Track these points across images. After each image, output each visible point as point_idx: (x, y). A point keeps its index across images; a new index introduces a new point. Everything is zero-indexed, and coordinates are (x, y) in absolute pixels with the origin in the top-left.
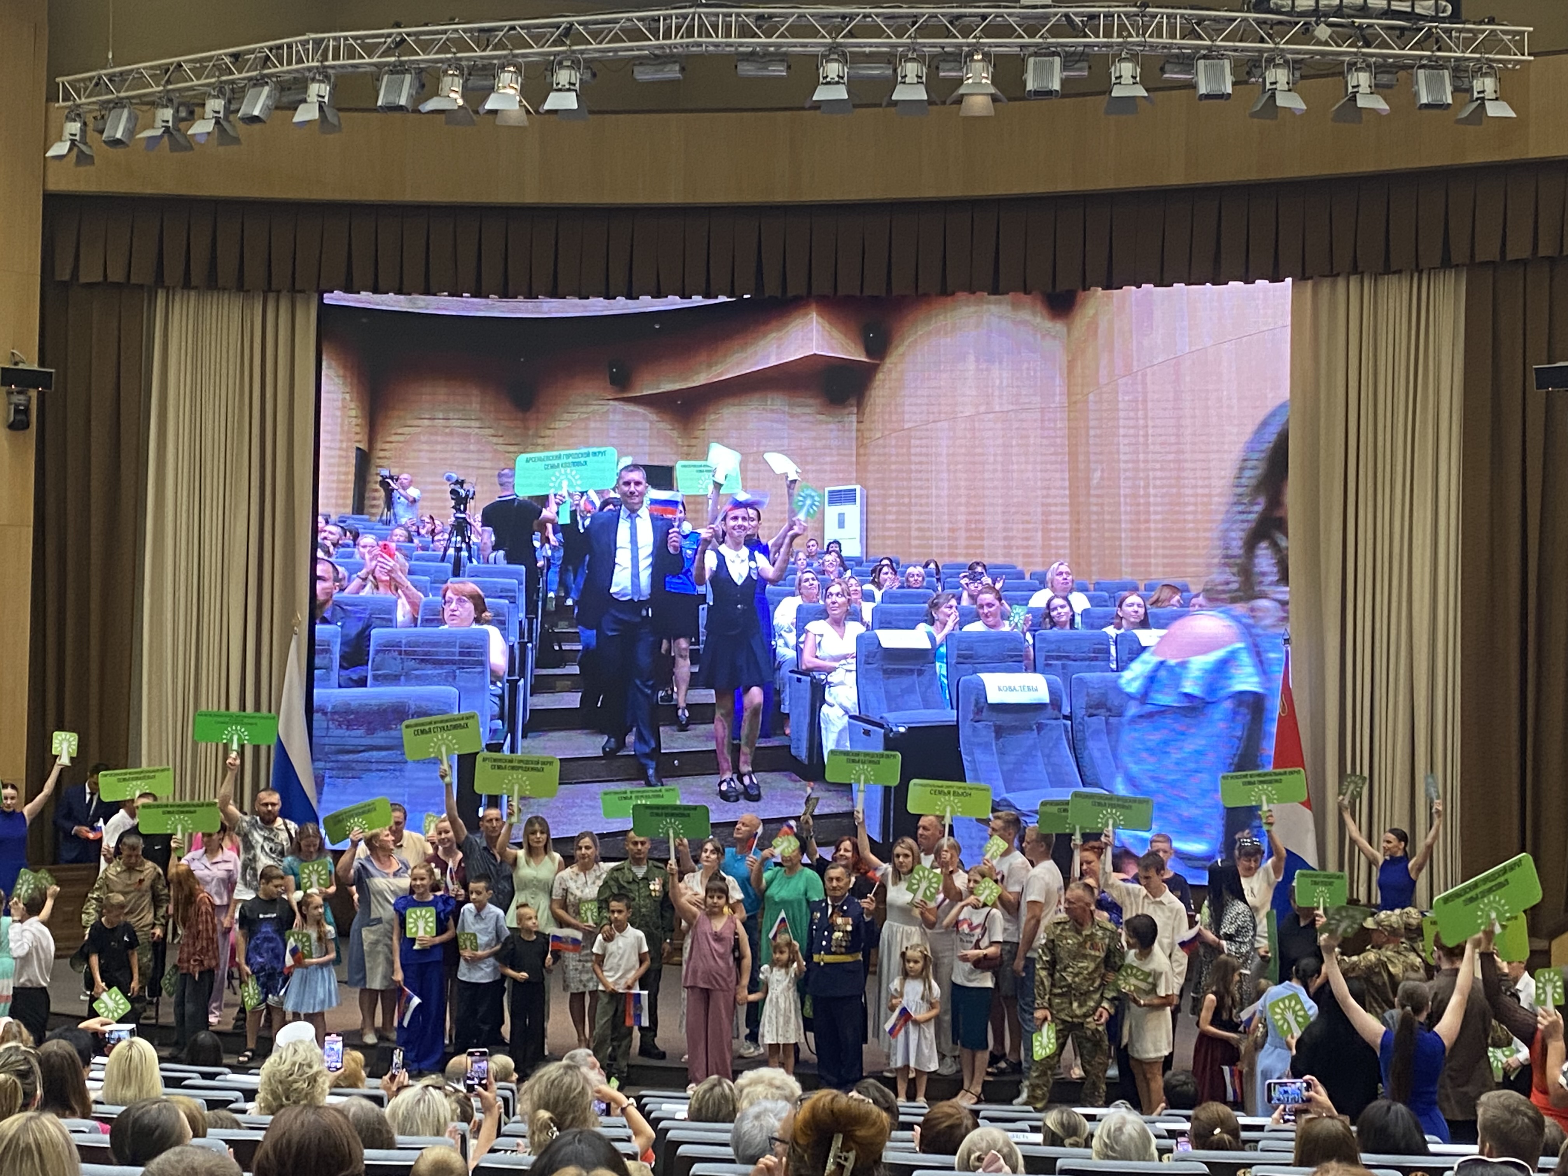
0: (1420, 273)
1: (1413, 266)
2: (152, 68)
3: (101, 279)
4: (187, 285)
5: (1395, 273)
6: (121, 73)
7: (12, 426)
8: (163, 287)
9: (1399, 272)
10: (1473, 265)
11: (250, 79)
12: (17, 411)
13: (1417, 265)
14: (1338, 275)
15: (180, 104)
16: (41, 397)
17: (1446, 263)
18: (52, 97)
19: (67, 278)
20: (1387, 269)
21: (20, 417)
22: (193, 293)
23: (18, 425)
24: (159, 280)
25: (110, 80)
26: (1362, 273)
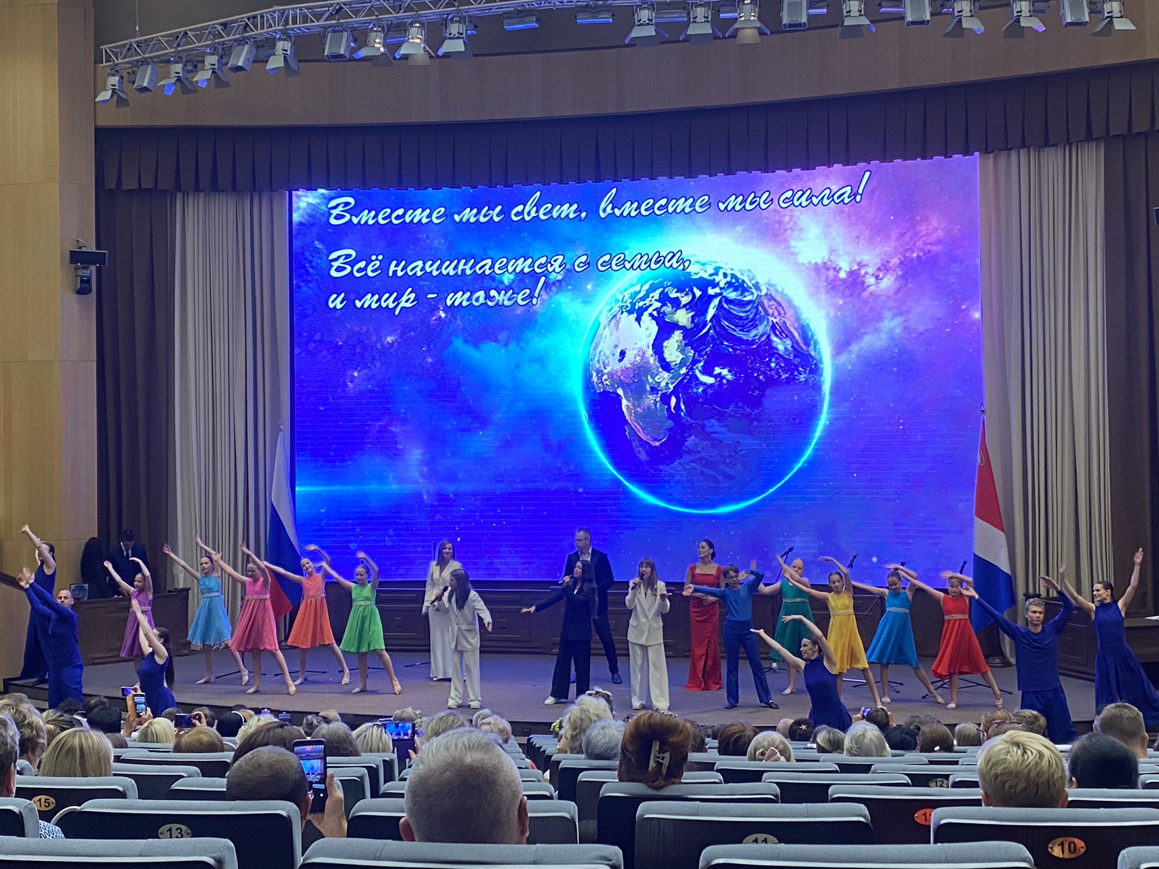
0: (1071, 145)
1: (1066, 141)
2: (166, 36)
3: (136, 187)
4: (197, 188)
5: (1053, 145)
6: (146, 41)
7: (79, 292)
8: (180, 191)
9: (1055, 145)
10: (1109, 139)
11: (236, 40)
12: (82, 281)
13: (1068, 140)
14: (1011, 149)
15: (187, 62)
16: (99, 270)
17: (1089, 137)
18: (98, 61)
19: (113, 187)
20: (1047, 143)
21: (85, 285)
22: (202, 194)
23: (83, 290)
24: (178, 188)
25: (138, 46)
26: (1029, 147)
